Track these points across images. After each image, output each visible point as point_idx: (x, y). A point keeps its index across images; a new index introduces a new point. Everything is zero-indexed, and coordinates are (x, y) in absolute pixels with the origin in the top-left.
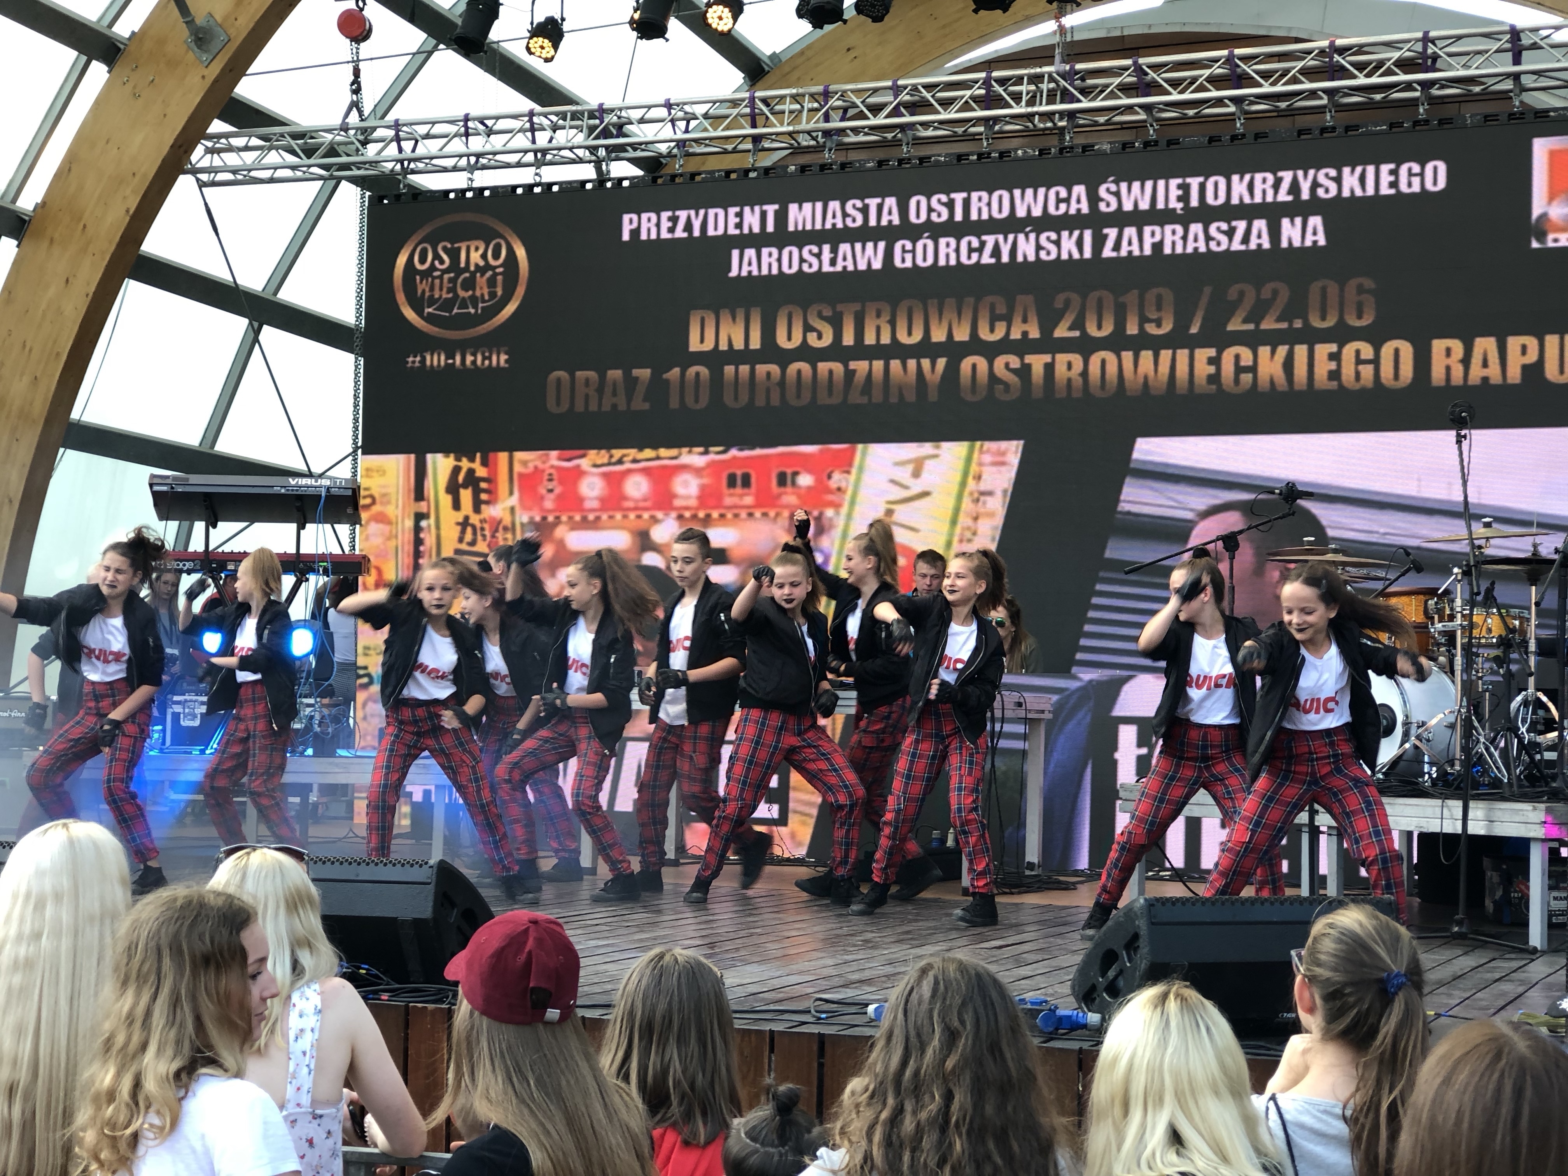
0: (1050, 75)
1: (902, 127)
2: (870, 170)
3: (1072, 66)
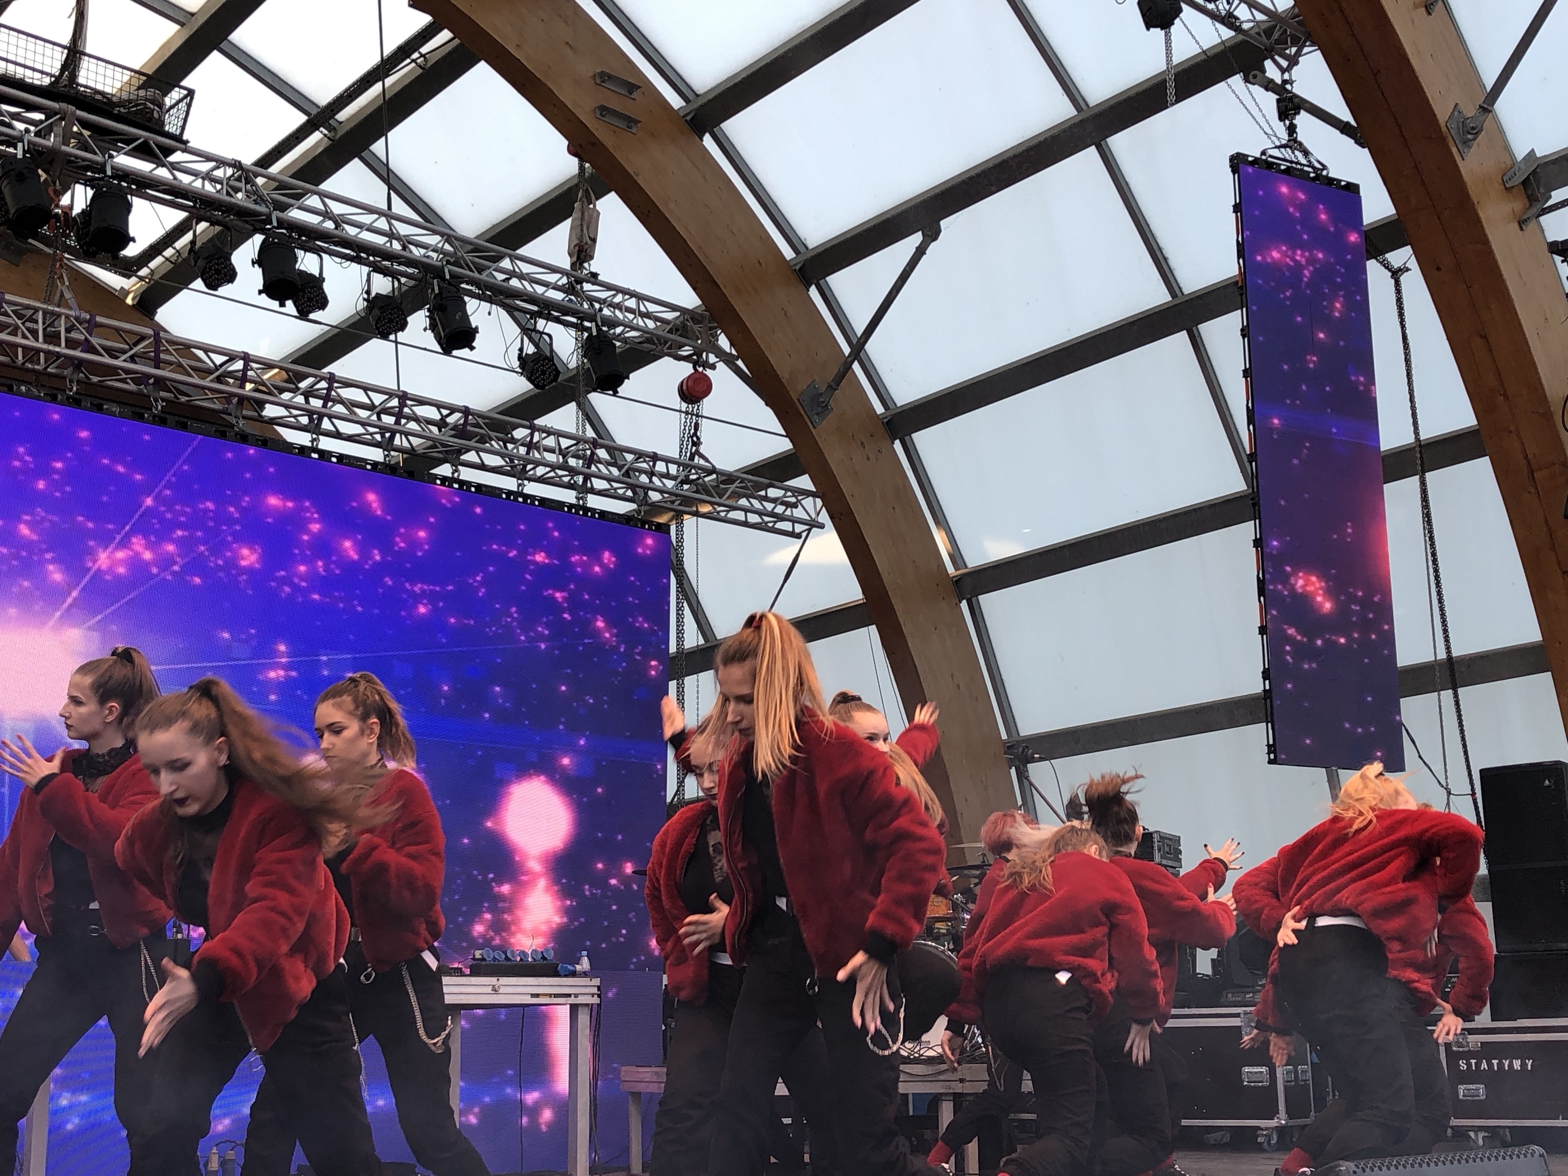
3: (93, 316)
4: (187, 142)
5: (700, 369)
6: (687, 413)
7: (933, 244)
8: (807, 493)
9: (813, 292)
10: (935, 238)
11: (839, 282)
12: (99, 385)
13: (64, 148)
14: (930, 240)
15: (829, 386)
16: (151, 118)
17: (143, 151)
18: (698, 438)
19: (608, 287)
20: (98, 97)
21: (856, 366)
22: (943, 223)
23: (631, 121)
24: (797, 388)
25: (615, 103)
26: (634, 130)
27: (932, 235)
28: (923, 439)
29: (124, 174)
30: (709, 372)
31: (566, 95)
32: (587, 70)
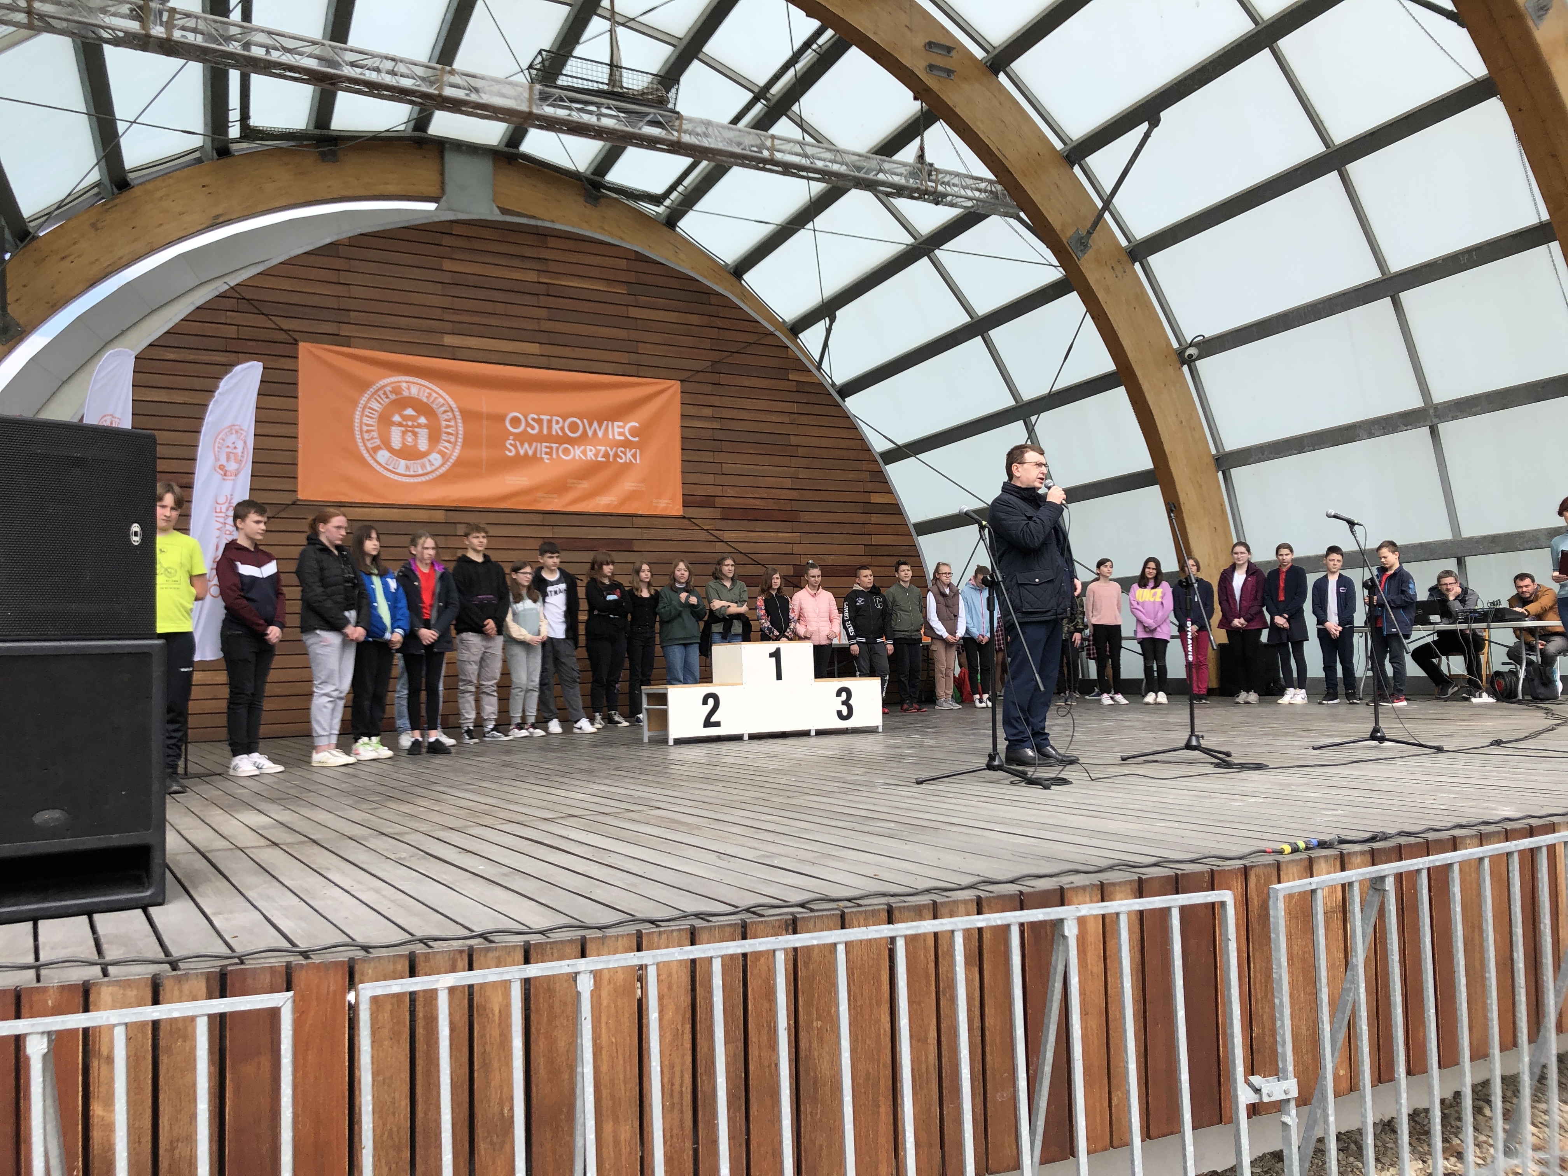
7: (1155, 130)
9: (1077, 169)
10: (1157, 126)
11: (1094, 161)
14: (1153, 126)
15: (1088, 231)
21: (1107, 215)
22: (1162, 114)
23: (949, 72)
24: (1067, 235)
25: (939, 61)
26: (952, 77)
27: (1155, 122)
28: (1155, 260)
31: (907, 60)
32: (919, 41)
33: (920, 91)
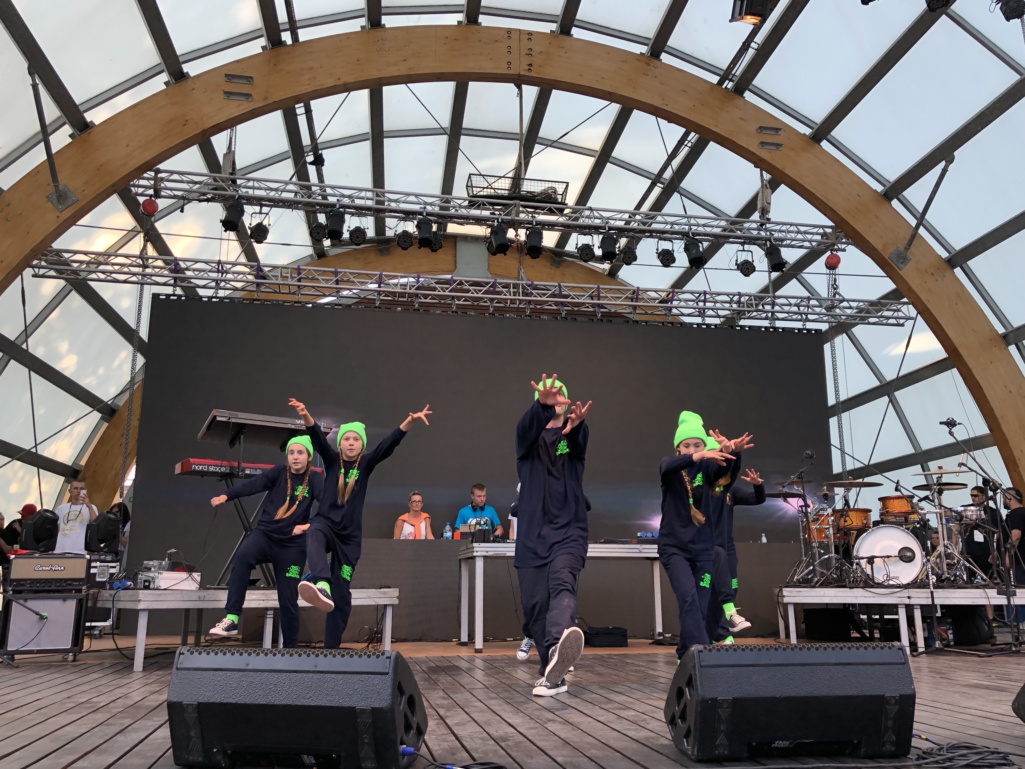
0: (522, 285)
1: (453, 297)
2: (438, 314)
3: (532, 282)
4: (567, 204)
5: (835, 253)
6: (830, 274)
7: (951, 165)
8: (905, 303)
9: (895, 202)
10: (951, 162)
12: (540, 309)
13: (516, 218)
14: (949, 163)
15: (906, 246)
16: (551, 199)
17: (551, 212)
18: (837, 286)
19: (778, 224)
20: (529, 195)
22: (955, 153)
23: (778, 145)
24: (887, 252)
25: (769, 139)
26: (781, 149)
27: (950, 160)
29: (539, 223)
30: (840, 254)
31: (743, 142)
32: (753, 128)
33: (759, 163)
